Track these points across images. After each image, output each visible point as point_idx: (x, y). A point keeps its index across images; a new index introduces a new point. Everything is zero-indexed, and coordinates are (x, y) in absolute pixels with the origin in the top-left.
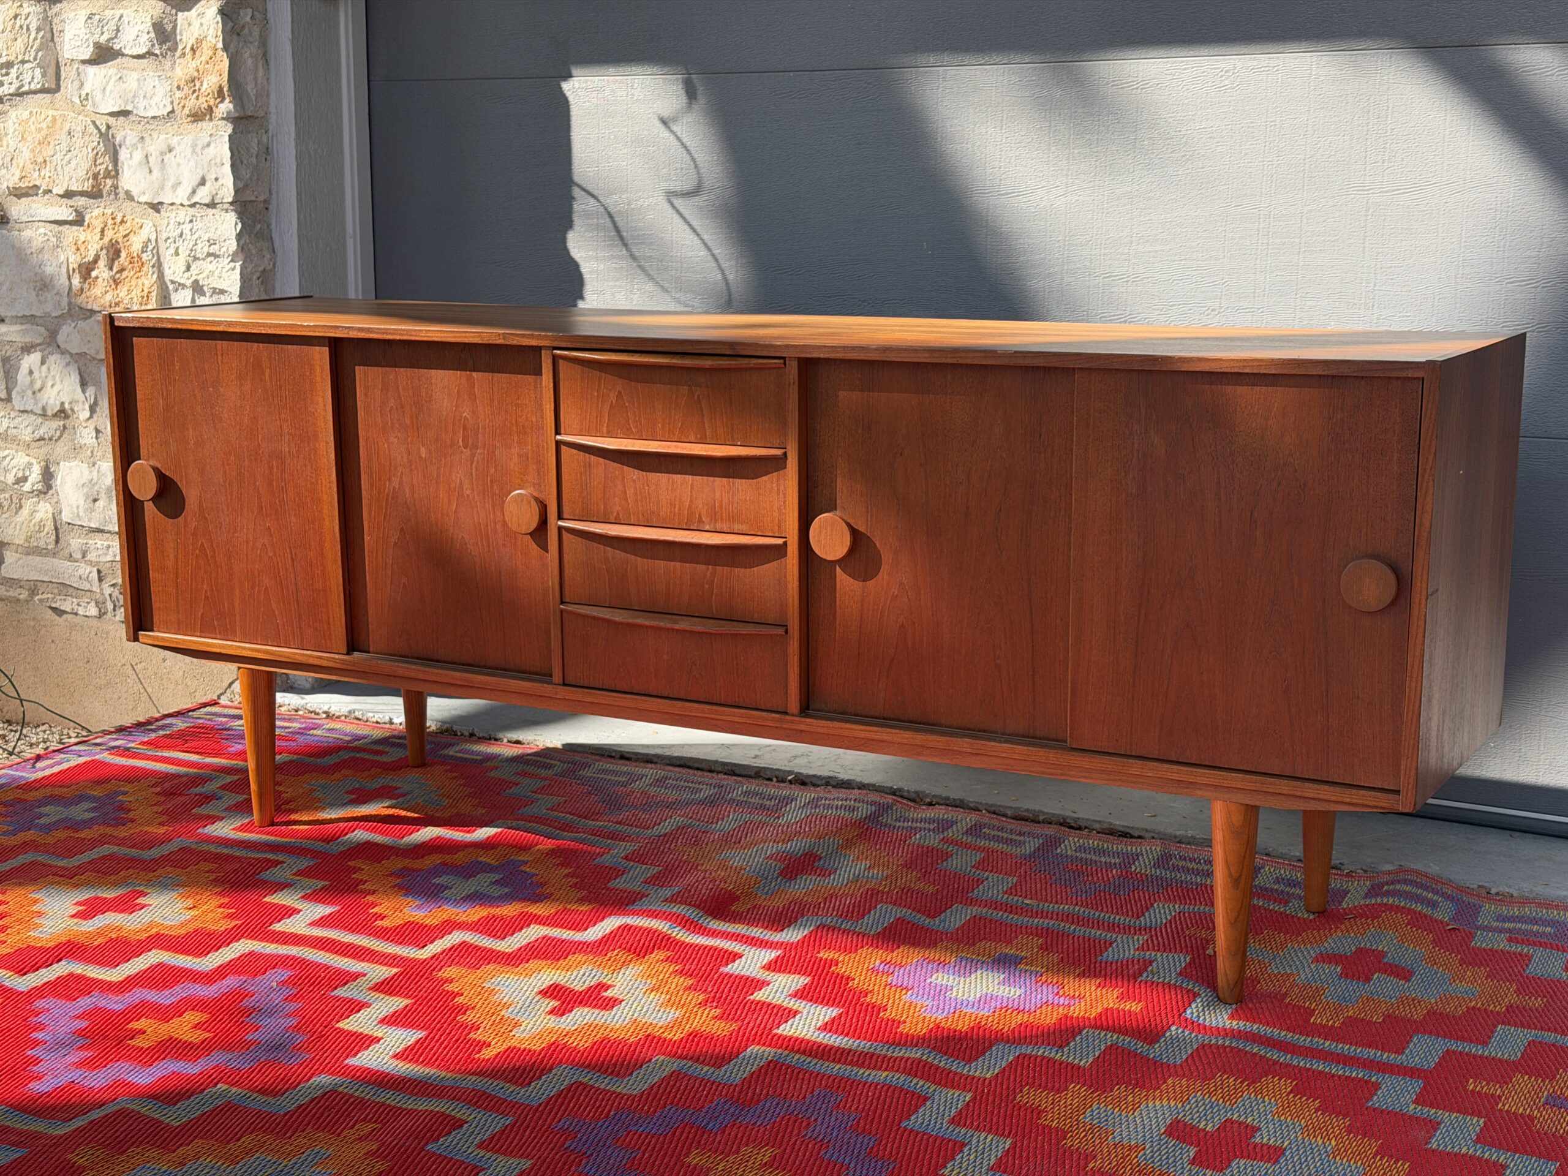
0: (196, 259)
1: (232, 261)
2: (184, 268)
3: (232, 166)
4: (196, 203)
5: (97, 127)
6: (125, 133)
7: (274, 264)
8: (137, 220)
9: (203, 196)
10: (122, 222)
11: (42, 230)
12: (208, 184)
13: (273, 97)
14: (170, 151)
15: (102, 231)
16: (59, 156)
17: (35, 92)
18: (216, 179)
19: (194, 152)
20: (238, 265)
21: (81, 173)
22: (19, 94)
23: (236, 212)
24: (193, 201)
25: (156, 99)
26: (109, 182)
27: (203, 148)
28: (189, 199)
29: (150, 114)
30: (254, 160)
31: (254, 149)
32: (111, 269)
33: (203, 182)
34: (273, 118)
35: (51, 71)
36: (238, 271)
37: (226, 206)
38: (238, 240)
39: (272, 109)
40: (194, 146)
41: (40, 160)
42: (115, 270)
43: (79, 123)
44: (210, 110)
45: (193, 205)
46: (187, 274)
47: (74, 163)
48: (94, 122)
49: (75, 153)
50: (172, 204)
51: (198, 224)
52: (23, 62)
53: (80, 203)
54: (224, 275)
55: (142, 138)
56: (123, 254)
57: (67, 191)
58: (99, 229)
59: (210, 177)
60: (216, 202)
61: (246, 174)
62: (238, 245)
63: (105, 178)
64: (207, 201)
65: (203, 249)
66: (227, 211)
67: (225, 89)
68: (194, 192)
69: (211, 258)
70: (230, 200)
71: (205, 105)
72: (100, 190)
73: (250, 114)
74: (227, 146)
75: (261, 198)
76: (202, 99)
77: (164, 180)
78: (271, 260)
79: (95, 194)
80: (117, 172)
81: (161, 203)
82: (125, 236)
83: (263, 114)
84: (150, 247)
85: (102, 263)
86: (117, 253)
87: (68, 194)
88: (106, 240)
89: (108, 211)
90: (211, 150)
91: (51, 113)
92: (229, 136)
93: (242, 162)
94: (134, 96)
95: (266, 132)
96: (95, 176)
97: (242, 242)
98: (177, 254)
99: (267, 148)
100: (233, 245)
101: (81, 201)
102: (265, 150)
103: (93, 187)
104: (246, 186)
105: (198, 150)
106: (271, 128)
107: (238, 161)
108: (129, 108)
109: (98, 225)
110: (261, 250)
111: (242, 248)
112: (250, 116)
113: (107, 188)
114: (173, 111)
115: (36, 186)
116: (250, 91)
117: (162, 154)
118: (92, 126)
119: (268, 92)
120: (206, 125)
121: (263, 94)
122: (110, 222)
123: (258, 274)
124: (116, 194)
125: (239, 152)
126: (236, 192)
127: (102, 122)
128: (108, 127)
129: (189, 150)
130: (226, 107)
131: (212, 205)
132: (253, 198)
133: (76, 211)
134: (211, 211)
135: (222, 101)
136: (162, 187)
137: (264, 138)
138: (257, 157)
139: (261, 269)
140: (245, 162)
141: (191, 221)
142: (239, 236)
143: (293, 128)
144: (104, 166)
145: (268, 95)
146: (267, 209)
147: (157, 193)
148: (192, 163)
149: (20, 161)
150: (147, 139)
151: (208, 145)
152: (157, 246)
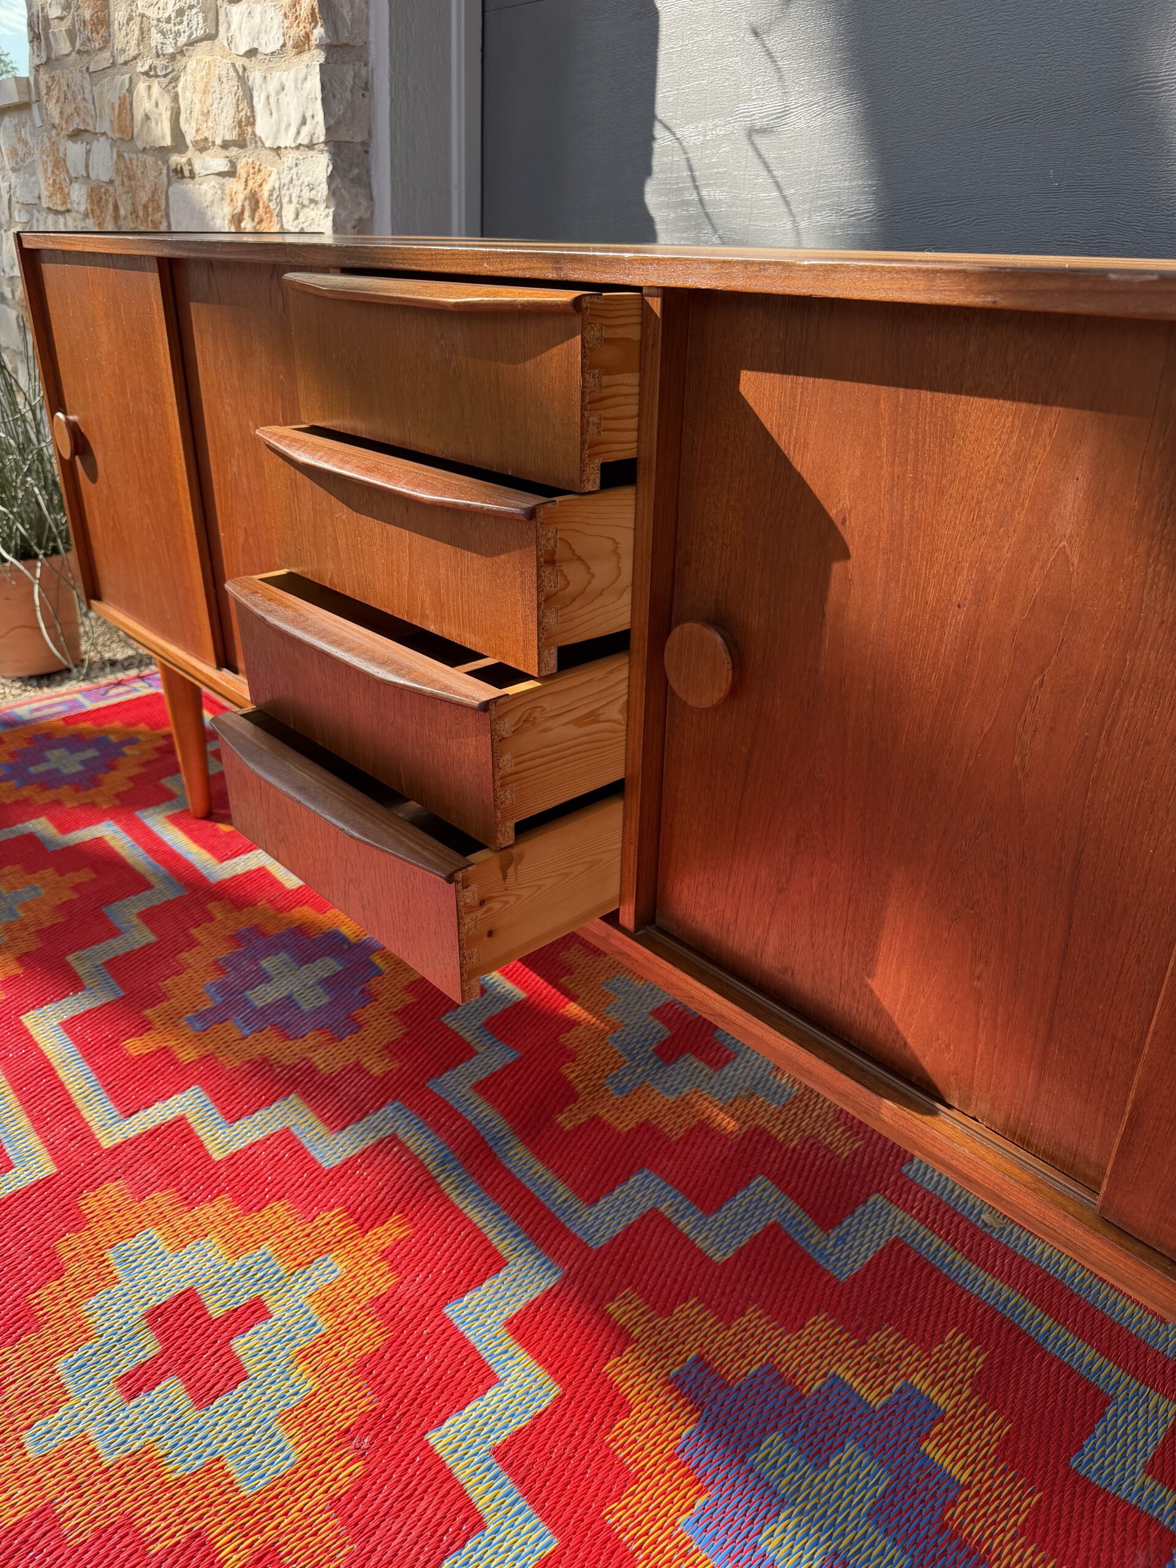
0: (304, 206)
1: (327, 207)
2: (293, 216)
3: (323, 99)
4: (300, 145)
5: (236, 71)
6: (255, 77)
7: (372, 213)
8: (269, 168)
9: (304, 139)
10: (259, 171)
11: (212, 183)
12: (308, 122)
13: (372, 22)
14: (283, 89)
15: (246, 181)
16: (215, 105)
17: (201, 40)
18: (313, 117)
19: (296, 87)
20: (331, 211)
21: (229, 122)
22: (191, 43)
23: (330, 153)
24: (298, 142)
25: (273, 32)
26: (249, 129)
27: (302, 83)
28: (295, 140)
29: (269, 51)
30: (348, 95)
31: (349, 83)
32: (253, 220)
33: (304, 122)
34: (372, 46)
35: (211, 15)
36: (331, 218)
37: (322, 146)
38: (329, 184)
39: (372, 39)
40: (296, 80)
41: (205, 111)
42: (256, 220)
43: (223, 67)
44: (307, 36)
45: (298, 147)
46: (296, 222)
47: (225, 110)
48: (233, 65)
49: (224, 99)
50: (286, 148)
51: (302, 168)
52: (191, 7)
53: (234, 153)
54: (322, 222)
55: (265, 77)
56: (261, 205)
57: (224, 141)
58: (244, 180)
59: (308, 115)
60: (315, 142)
61: (339, 109)
62: (329, 188)
63: (246, 125)
64: (306, 142)
65: (307, 195)
66: (322, 151)
67: (317, 10)
68: (298, 133)
69: (312, 206)
70: (322, 139)
71: (302, 33)
72: (245, 139)
73: (345, 42)
74: (318, 77)
75: (358, 139)
76: (302, 26)
77: (279, 122)
78: (368, 208)
79: (241, 144)
80: (254, 117)
81: (279, 148)
82: (261, 185)
83: (361, 43)
84: (275, 196)
85: (247, 214)
86: (257, 202)
87: (225, 145)
88: (249, 189)
89: (250, 161)
90: (308, 85)
91: (209, 58)
92: (321, 65)
93: (334, 97)
94: (259, 32)
95: (366, 65)
96: (240, 122)
97: (333, 186)
98: (290, 201)
99: (367, 83)
100: (323, 190)
101: (234, 151)
102: (363, 85)
103: (239, 135)
104: (338, 123)
105: (299, 85)
106: (371, 59)
107: (331, 95)
108: (256, 46)
109: (244, 176)
110: (356, 196)
111: (333, 192)
112: (346, 45)
113: (249, 136)
114: (284, 45)
115: (206, 139)
116: (345, 14)
117: (278, 93)
118: (231, 69)
119: (367, 17)
120: (306, 56)
121: (362, 20)
122: (251, 171)
123: (352, 223)
124: (256, 142)
125: (331, 85)
126: (328, 129)
127: (240, 62)
128: (245, 69)
129: (293, 85)
130: (318, 32)
131: (311, 146)
132: (348, 139)
133: (230, 161)
134: (311, 153)
135: (315, 27)
136: (278, 131)
137: (363, 71)
138: (351, 91)
139: (356, 216)
140: (338, 96)
141: (296, 165)
142: (330, 178)
143: (387, 58)
144: (243, 113)
145: (368, 21)
146: (367, 152)
147: (276, 138)
148: (295, 101)
149: (195, 114)
150: (268, 78)
151: (306, 79)
152: (279, 196)
